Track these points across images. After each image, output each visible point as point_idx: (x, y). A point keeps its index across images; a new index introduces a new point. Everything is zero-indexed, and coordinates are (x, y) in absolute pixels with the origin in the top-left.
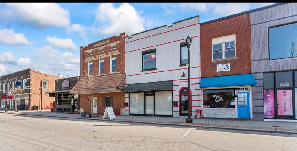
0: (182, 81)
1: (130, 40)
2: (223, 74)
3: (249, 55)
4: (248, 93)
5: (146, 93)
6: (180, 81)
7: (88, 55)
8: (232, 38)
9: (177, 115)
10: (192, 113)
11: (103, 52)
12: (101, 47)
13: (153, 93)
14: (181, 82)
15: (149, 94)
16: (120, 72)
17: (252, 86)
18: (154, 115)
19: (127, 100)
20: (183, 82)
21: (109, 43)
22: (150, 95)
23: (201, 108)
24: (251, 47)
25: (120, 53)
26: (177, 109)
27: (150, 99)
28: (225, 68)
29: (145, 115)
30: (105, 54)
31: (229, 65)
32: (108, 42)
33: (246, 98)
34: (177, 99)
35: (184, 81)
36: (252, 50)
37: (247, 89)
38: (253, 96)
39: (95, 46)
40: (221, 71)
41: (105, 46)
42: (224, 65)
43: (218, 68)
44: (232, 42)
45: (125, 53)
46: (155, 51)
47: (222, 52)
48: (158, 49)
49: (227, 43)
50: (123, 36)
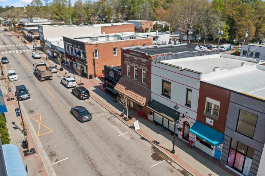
1: (155, 65)
2: (209, 126)
7: (126, 59)
8: (218, 103)
9: (180, 136)
11: (137, 62)
12: (136, 57)
16: (148, 86)
18: (168, 129)
21: (141, 57)
23: (195, 140)
24: (227, 116)
25: (148, 71)
26: (180, 133)
28: (210, 122)
29: (162, 126)
30: (138, 65)
31: (213, 121)
32: (140, 55)
35: (187, 117)
36: (227, 119)
38: (223, 149)
39: (132, 53)
40: (208, 123)
42: (210, 120)
43: (206, 120)
44: (218, 106)
45: (151, 73)
46: (170, 83)
47: (211, 110)
48: (172, 82)
49: (215, 106)
50: (150, 58)
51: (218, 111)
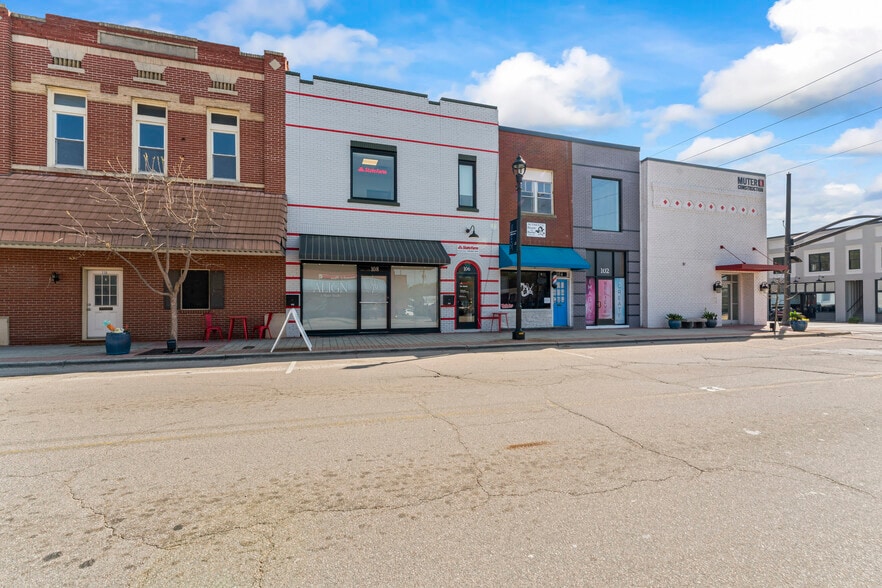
0: (462, 245)
1: (306, 89)
2: (535, 243)
3: (570, 216)
4: (566, 282)
5: (364, 269)
6: (458, 245)
7: (50, 66)
8: (547, 176)
9: (448, 326)
10: (483, 321)
11: (164, 83)
12: (157, 61)
13: (384, 270)
14: (460, 247)
15: (373, 270)
16: (261, 186)
17: (572, 269)
18: (389, 331)
19: (292, 286)
20: (465, 248)
21: (200, 62)
22: (375, 274)
23: (498, 310)
25: (259, 118)
26: (449, 312)
27: (374, 285)
28: (538, 232)
29: (358, 332)
30: (177, 97)
31: (544, 226)
32: (194, 53)
33: (563, 291)
34: (449, 288)
35: (467, 245)
36: (573, 207)
37: (565, 274)
38: (574, 288)
39: (103, 37)
40: (532, 235)
41: (175, 64)
42: (536, 226)
43: (528, 230)
44: (548, 184)
45: (284, 125)
46: (392, 152)
47: (533, 199)
48: (403, 150)
49: (540, 184)
50: (275, 64)
51: (549, 196)
